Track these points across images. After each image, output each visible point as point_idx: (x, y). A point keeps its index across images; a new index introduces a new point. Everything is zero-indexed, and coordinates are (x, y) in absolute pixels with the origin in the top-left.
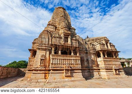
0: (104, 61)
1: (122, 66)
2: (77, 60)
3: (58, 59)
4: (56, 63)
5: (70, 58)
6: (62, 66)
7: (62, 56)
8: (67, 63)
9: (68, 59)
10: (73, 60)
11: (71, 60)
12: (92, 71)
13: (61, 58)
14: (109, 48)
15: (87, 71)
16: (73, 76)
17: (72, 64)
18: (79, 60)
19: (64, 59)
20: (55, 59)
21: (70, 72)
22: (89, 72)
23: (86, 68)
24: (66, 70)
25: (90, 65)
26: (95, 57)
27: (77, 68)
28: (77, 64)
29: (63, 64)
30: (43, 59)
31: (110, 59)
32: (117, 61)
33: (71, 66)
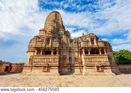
0: (85, 58)
1: (109, 63)
2: (55, 58)
3: (39, 58)
4: (37, 61)
5: (49, 57)
6: (42, 63)
7: (42, 56)
8: (45, 61)
9: (47, 58)
10: (52, 58)
11: (50, 58)
12: (73, 68)
13: (41, 58)
14: (95, 44)
15: (67, 68)
16: (49, 72)
17: (50, 62)
18: (57, 58)
19: (43, 58)
20: (37, 58)
21: (47, 68)
22: (70, 68)
23: (67, 65)
24: (44, 66)
25: (73, 62)
26: (80, 55)
27: (54, 65)
28: (55, 62)
29: (43, 62)
30: (31, 59)
31: (94, 55)
32: (103, 58)
33: (49, 63)
